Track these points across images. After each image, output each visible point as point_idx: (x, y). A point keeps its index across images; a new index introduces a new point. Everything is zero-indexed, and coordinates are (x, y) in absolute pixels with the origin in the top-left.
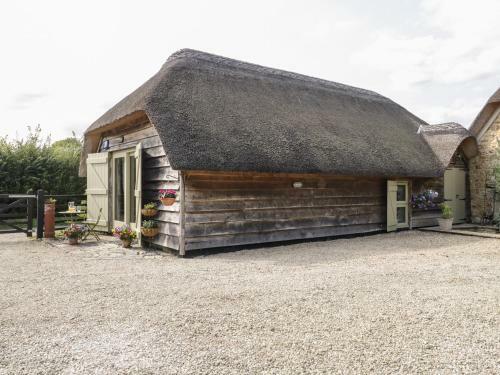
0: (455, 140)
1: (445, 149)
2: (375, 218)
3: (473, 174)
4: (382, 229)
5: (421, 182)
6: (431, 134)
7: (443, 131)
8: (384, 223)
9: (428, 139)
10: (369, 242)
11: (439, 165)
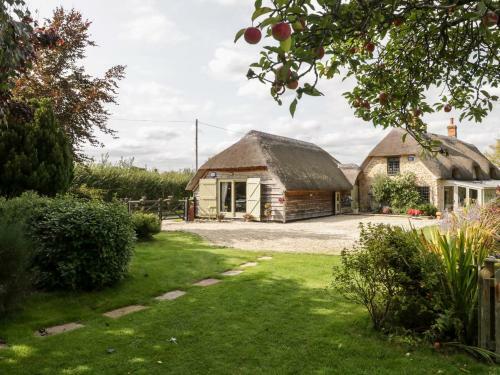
0: (356, 173)
1: (352, 176)
2: (331, 209)
3: (361, 189)
4: (333, 214)
5: (345, 192)
6: (344, 169)
7: (350, 168)
8: (334, 211)
9: (344, 171)
10: (331, 218)
11: (350, 185)
